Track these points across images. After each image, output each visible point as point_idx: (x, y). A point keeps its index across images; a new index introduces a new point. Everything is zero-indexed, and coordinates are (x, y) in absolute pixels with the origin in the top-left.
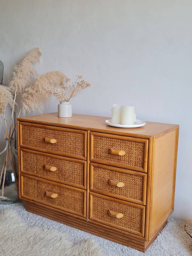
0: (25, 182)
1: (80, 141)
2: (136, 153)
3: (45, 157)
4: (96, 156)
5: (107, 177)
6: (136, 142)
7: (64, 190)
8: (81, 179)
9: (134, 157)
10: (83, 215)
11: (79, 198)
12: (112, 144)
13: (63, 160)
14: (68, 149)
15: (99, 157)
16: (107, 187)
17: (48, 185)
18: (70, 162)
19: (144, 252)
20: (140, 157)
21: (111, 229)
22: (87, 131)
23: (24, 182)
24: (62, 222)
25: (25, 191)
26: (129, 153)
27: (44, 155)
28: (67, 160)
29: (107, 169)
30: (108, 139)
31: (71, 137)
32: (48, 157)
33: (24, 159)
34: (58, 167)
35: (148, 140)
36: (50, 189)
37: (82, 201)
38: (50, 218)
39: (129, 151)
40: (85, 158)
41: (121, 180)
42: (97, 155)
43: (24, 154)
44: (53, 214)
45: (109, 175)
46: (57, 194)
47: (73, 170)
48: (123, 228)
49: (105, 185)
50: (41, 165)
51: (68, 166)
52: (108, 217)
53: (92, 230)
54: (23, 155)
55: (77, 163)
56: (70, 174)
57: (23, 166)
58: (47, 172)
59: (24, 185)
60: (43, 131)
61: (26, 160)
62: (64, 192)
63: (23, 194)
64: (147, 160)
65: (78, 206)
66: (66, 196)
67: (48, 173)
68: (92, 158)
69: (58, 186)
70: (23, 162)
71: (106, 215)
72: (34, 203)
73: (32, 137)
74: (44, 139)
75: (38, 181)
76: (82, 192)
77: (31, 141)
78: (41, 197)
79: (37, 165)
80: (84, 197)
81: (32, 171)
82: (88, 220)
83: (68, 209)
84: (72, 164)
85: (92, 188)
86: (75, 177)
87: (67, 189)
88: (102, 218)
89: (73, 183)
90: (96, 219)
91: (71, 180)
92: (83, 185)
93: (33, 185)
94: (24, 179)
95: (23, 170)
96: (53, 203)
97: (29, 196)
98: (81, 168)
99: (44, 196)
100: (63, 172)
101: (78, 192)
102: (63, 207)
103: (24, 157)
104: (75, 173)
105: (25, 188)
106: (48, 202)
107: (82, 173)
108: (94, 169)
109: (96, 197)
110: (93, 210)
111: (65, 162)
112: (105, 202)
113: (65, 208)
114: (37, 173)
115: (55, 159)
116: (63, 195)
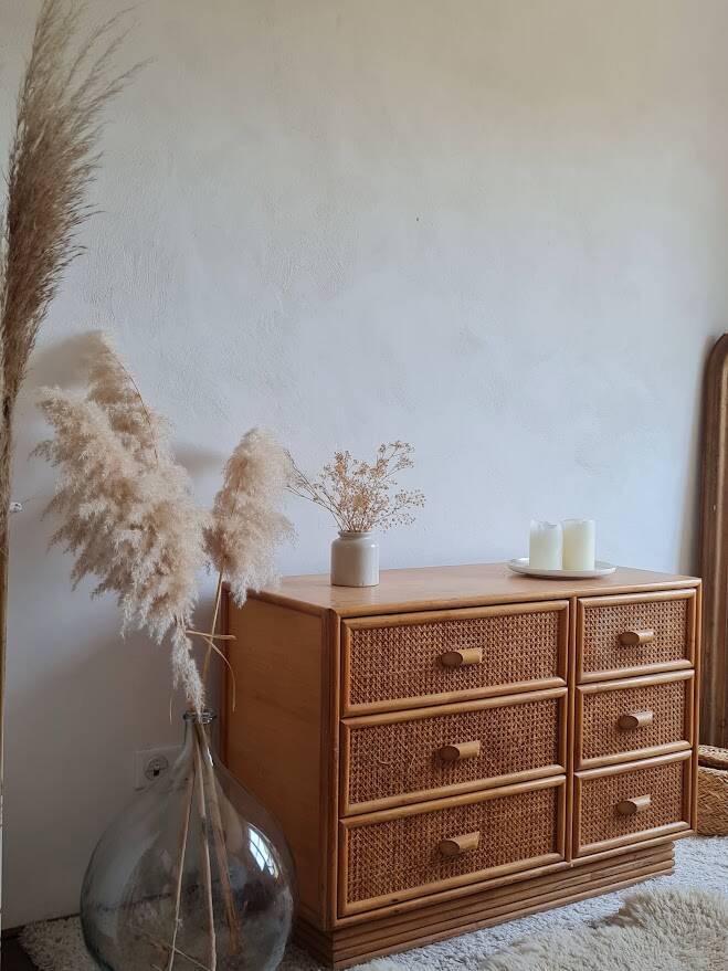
0: (355, 851)
1: (548, 632)
2: (672, 627)
3: (442, 719)
6: (672, 601)
7: (502, 807)
8: (551, 748)
9: (669, 639)
10: (558, 855)
11: (544, 810)
13: (500, 708)
14: (515, 669)
16: (615, 742)
17: (446, 818)
18: (522, 708)
19: (674, 872)
20: (681, 634)
22: (569, 599)
23: (350, 851)
25: (355, 883)
26: (659, 633)
28: (510, 705)
29: (615, 691)
30: (615, 610)
31: (525, 629)
33: (356, 757)
34: (484, 737)
35: (695, 590)
36: (454, 827)
37: (553, 813)
39: (659, 627)
40: (563, 678)
41: (644, 707)
43: (354, 740)
46: (478, 830)
47: (528, 731)
48: (649, 831)
49: (610, 737)
50: (424, 755)
51: (517, 721)
52: (616, 824)
54: (352, 745)
55: (540, 704)
56: (520, 744)
57: (350, 787)
59: (350, 866)
60: (435, 634)
61: (362, 762)
62: (499, 813)
65: (541, 834)
66: (505, 824)
67: (451, 770)
68: (583, 672)
69: (478, 803)
70: (351, 774)
71: (612, 820)
72: (396, 911)
73: (391, 664)
74: (440, 658)
75: (408, 819)
76: (551, 788)
77: (388, 678)
78: (418, 876)
79: (408, 760)
80: (557, 798)
81: (389, 793)
82: (572, 862)
83: (512, 861)
84: (526, 712)
85: (581, 760)
86: (533, 749)
87: (509, 798)
88: (603, 833)
89: (527, 769)
90: (591, 846)
91: (522, 762)
92: (555, 762)
93: (389, 843)
94: (350, 838)
95: (350, 803)
96: (462, 873)
97: (371, 896)
98: (551, 714)
99: (433, 864)
100: (499, 748)
101: (541, 791)
102: (497, 864)
103: (356, 750)
104: (535, 736)
105: (355, 872)
106: (447, 877)
107: (554, 726)
108: (584, 703)
109: (588, 781)
110: (581, 824)
111: (507, 712)
112: (610, 786)
113: (502, 864)
114: (406, 791)
115: (473, 714)
116: (498, 824)
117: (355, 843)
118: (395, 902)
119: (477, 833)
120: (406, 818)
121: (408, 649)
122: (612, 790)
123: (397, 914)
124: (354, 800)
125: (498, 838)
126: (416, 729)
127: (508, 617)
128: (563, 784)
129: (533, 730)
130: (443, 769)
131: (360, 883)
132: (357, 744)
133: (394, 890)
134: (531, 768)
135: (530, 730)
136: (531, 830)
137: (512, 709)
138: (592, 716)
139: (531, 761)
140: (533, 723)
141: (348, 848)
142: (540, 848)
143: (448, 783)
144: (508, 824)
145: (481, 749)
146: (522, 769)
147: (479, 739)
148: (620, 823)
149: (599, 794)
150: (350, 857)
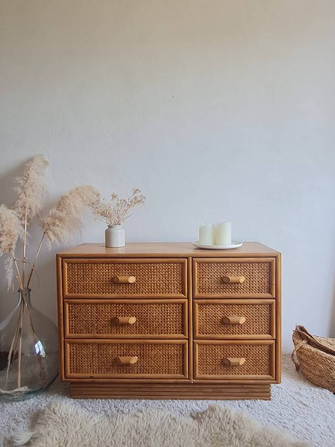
0: (73, 353)
1: (175, 273)
2: (259, 276)
3: (115, 305)
4: (201, 290)
5: (220, 315)
6: (258, 263)
7: (150, 348)
8: (179, 326)
9: (257, 282)
11: (175, 354)
12: (225, 270)
13: (148, 304)
14: (156, 287)
15: (207, 290)
16: (220, 329)
17: (119, 347)
18: (160, 305)
19: (270, 400)
20: (266, 280)
21: (229, 384)
22: (187, 258)
23: (70, 352)
24: (142, 397)
25: (74, 366)
26: (250, 279)
27: (111, 304)
28: (153, 304)
29: (219, 304)
30: (219, 265)
31: (161, 270)
32: (119, 305)
33: (72, 315)
34: (139, 316)
35: (275, 258)
36: (123, 353)
37: (181, 356)
39: (250, 276)
40: (185, 295)
41: (240, 314)
42: (204, 287)
43: (71, 308)
45: (223, 312)
47: (164, 316)
48: (246, 376)
49: (217, 326)
50: (107, 319)
51: (157, 311)
52: (223, 368)
53: (194, 394)
54: (69, 310)
55: (171, 305)
56: (160, 322)
57: (69, 326)
58: (118, 328)
59: (70, 358)
60: (110, 268)
61: (75, 317)
62: (149, 350)
63: (68, 373)
64: (274, 283)
65: (174, 365)
66: (153, 356)
67: (121, 328)
68: (197, 293)
69: (137, 344)
70: (69, 321)
71: (220, 366)
72: (93, 381)
73: (87, 279)
74: (112, 279)
75: (99, 345)
76: (180, 345)
77: (86, 285)
78: (105, 369)
79: (98, 320)
80: (184, 350)
81: (89, 332)
82: (193, 381)
83: (157, 373)
84: (163, 308)
85: (197, 334)
86: (168, 325)
87: (155, 345)
88: (214, 371)
89: (165, 333)
90: (205, 376)
91: (161, 330)
92: (181, 333)
93: (90, 353)
94: (70, 347)
95: (70, 333)
96: (129, 373)
97: (82, 373)
98: (179, 311)
99: (113, 365)
100: (147, 322)
101: (174, 345)
102: (149, 373)
103: (72, 312)
104: (169, 320)
105: (73, 361)
106: (121, 373)
107: (180, 317)
108: (199, 308)
109: (203, 345)
110: (199, 364)
111: (151, 307)
112: (218, 349)
113: (151, 373)
114: (97, 333)
115: (132, 305)
116: (149, 355)
117: (73, 350)
118: (92, 377)
119: (137, 357)
120: (98, 344)
121: (96, 273)
122: (219, 351)
123: (93, 383)
124: (72, 332)
125: (149, 361)
126: (101, 308)
127: (151, 263)
128: (185, 344)
129: (167, 316)
130: (117, 326)
131: (76, 366)
132: (72, 310)
133: (93, 373)
134: (167, 333)
135: (166, 316)
136: (168, 361)
137: (155, 305)
138: (204, 314)
139: (167, 330)
140: (167, 313)
141: (69, 351)
142: (174, 370)
143: (119, 333)
144: (154, 357)
145: (137, 321)
146: (162, 333)
147: (136, 316)
148: (225, 368)
149: (211, 352)
150: (70, 355)
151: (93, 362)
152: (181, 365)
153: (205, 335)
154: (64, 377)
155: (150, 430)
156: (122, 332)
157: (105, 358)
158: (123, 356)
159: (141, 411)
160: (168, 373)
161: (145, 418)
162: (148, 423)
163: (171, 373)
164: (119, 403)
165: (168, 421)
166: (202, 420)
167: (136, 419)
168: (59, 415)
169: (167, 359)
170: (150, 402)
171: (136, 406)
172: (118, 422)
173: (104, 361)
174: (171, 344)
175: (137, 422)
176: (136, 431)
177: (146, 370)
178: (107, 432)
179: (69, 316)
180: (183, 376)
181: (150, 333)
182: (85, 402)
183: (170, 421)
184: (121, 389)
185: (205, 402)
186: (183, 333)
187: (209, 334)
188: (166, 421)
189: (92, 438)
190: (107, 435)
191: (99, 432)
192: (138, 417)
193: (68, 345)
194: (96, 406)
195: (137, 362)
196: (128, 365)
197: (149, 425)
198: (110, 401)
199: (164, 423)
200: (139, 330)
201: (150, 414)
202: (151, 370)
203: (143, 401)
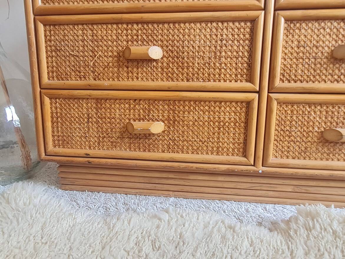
0: (57, 113)
3: (125, 26)
5: (328, 43)
7: (187, 108)
8: (243, 67)
10: (246, 159)
11: (232, 119)
16: (324, 72)
17: (132, 106)
18: (209, 25)
23: (52, 113)
24: (171, 193)
25: (58, 136)
27: (118, 22)
28: (195, 21)
32: (132, 26)
33: (51, 46)
34: (167, 47)
36: (139, 115)
37: (242, 125)
38: (133, 191)
40: (259, 1)
43: (48, 33)
44: (141, 180)
45: (334, 37)
46: (163, 122)
47: (216, 47)
49: (319, 66)
50: (110, 54)
51: (202, 36)
52: (320, 149)
54: (46, 36)
55: (230, 24)
56: (206, 59)
57: (48, 67)
58: (130, 69)
59: (53, 123)
61: (56, 50)
62: (184, 113)
63: (50, 147)
66: (191, 123)
67: (135, 69)
69: (164, 100)
70: (47, 58)
71: (315, 144)
72: (89, 162)
75: (98, 100)
76: (242, 102)
78: (109, 143)
79: (95, 56)
80: (248, 113)
81: (80, 77)
82: (261, 169)
83: (198, 153)
84: (214, 30)
85: (278, 83)
86: (221, 64)
87: (195, 101)
88: (304, 153)
89: (214, 81)
90: (285, 161)
91: (209, 75)
92: (247, 81)
93: (84, 115)
94: (51, 104)
95: (49, 79)
96: (149, 151)
97: (72, 148)
98: (244, 35)
99: (122, 138)
100: (183, 59)
101: (231, 102)
102: (183, 152)
103: (50, 41)
104: (223, 54)
105: (58, 127)
106: (135, 150)
107: (246, 48)
108: (286, 29)
109: (287, 103)
110: (275, 140)
111: (192, 28)
112: (315, 112)
113: (188, 153)
114: (95, 79)
115: (156, 26)
116: (183, 121)
117: (56, 108)
118: (87, 156)
119: (162, 123)
122: (316, 117)
124: (53, 78)
125: (183, 132)
126: (100, 31)
128: (253, 100)
129: (221, 47)
130: (128, 68)
131: (63, 137)
132: (51, 36)
133: (90, 148)
134: (219, 81)
135: (219, 48)
136: (219, 134)
137: (198, 25)
138: (296, 43)
139: (220, 75)
140: (221, 40)
141: (50, 111)
142: (228, 150)
143: (133, 79)
144: (194, 124)
145: (164, 56)
146: (209, 81)
147: (162, 47)
148: (326, 149)
149: (300, 118)
150: (52, 117)
151: (89, 129)
152: (242, 140)
153: (293, 85)
154: (43, 154)
155: (182, 244)
156: (137, 78)
157: (109, 125)
158: (139, 121)
159: (167, 211)
160: (218, 154)
161: (173, 222)
162: (179, 231)
163: (222, 154)
164: (132, 200)
165: (219, 231)
166: (292, 233)
167: (157, 222)
168: (14, 206)
169: (216, 129)
170: (184, 202)
171: (159, 205)
172: (119, 225)
173: (107, 130)
174: (226, 102)
175: (158, 227)
176: (153, 243)
177: (178, 146)
178: (92, 240)
179: (46, 47)
180: (244, 159)
181: (188, 80)
182: (78, 195)
183: (223, 230)
184: (136, 180)
185: (278, 207)
186: (250, 79)
187: (301, 82)
188: (215, 230)
189: (56, 249)
190: (90, 246)
191: (75, 240)
192: (160, 219)
193: (47, 100)
194: (94, 201)
195: (163, 132)
196: (147, 135)
197: (181, 235)
198: (119, 196)
199: (212, 232)
200: (167, 74)
201: (182, 216)
202: (188, 148)
203: (172, 199)
